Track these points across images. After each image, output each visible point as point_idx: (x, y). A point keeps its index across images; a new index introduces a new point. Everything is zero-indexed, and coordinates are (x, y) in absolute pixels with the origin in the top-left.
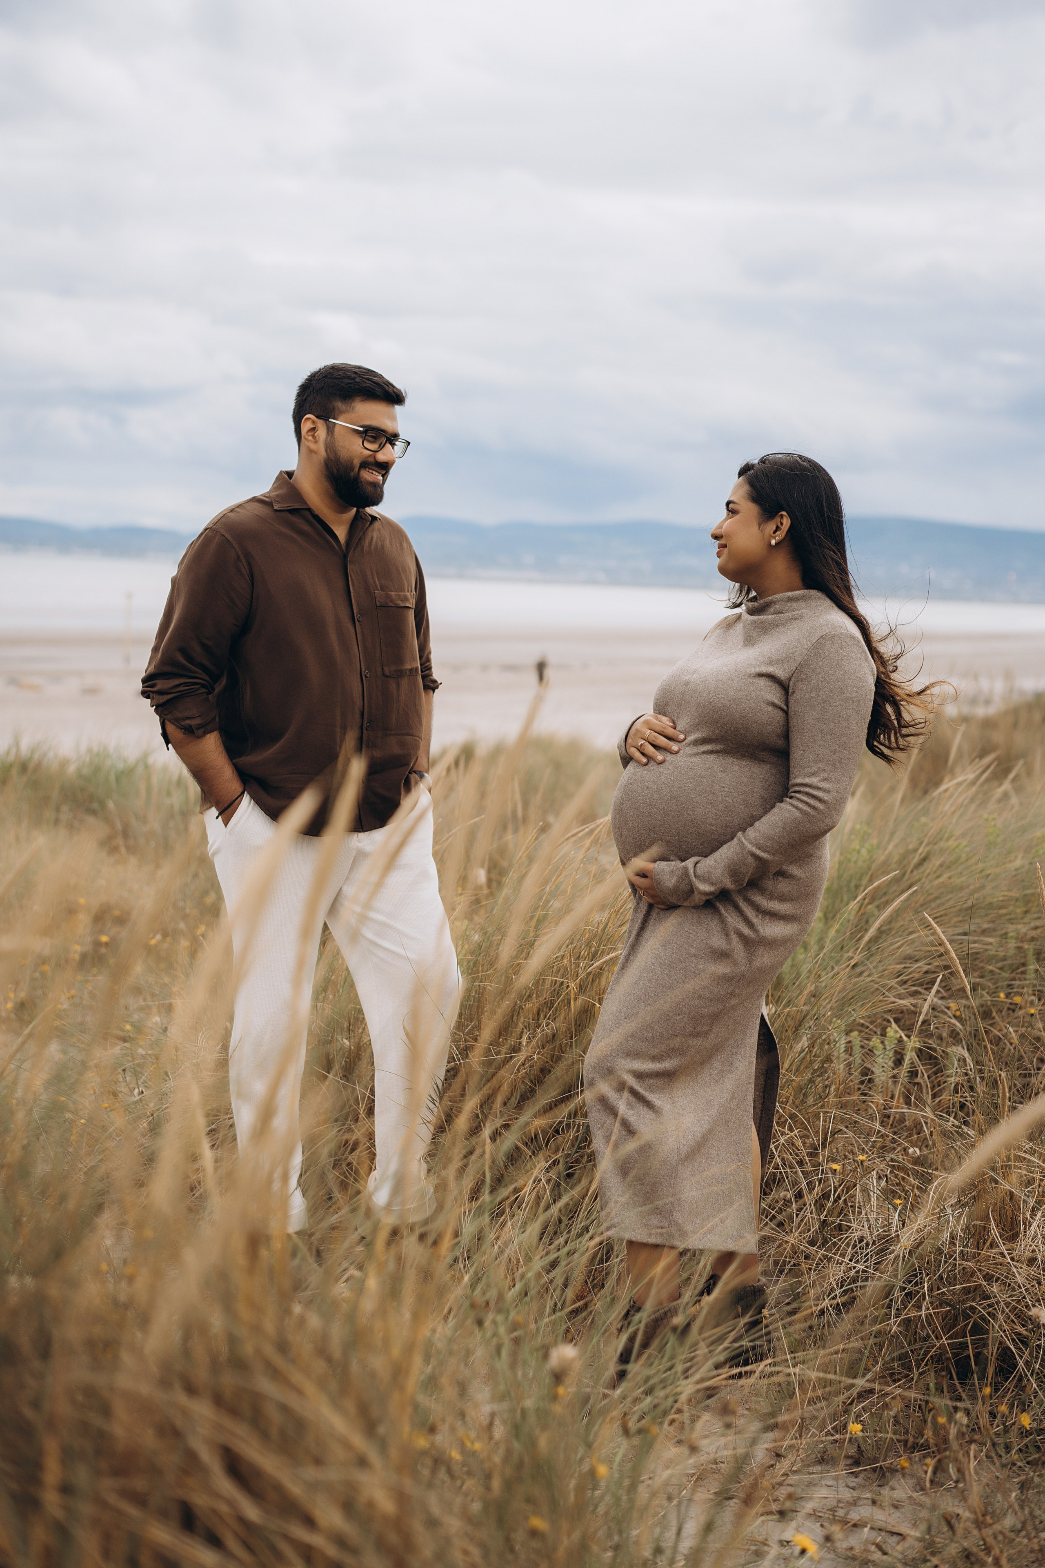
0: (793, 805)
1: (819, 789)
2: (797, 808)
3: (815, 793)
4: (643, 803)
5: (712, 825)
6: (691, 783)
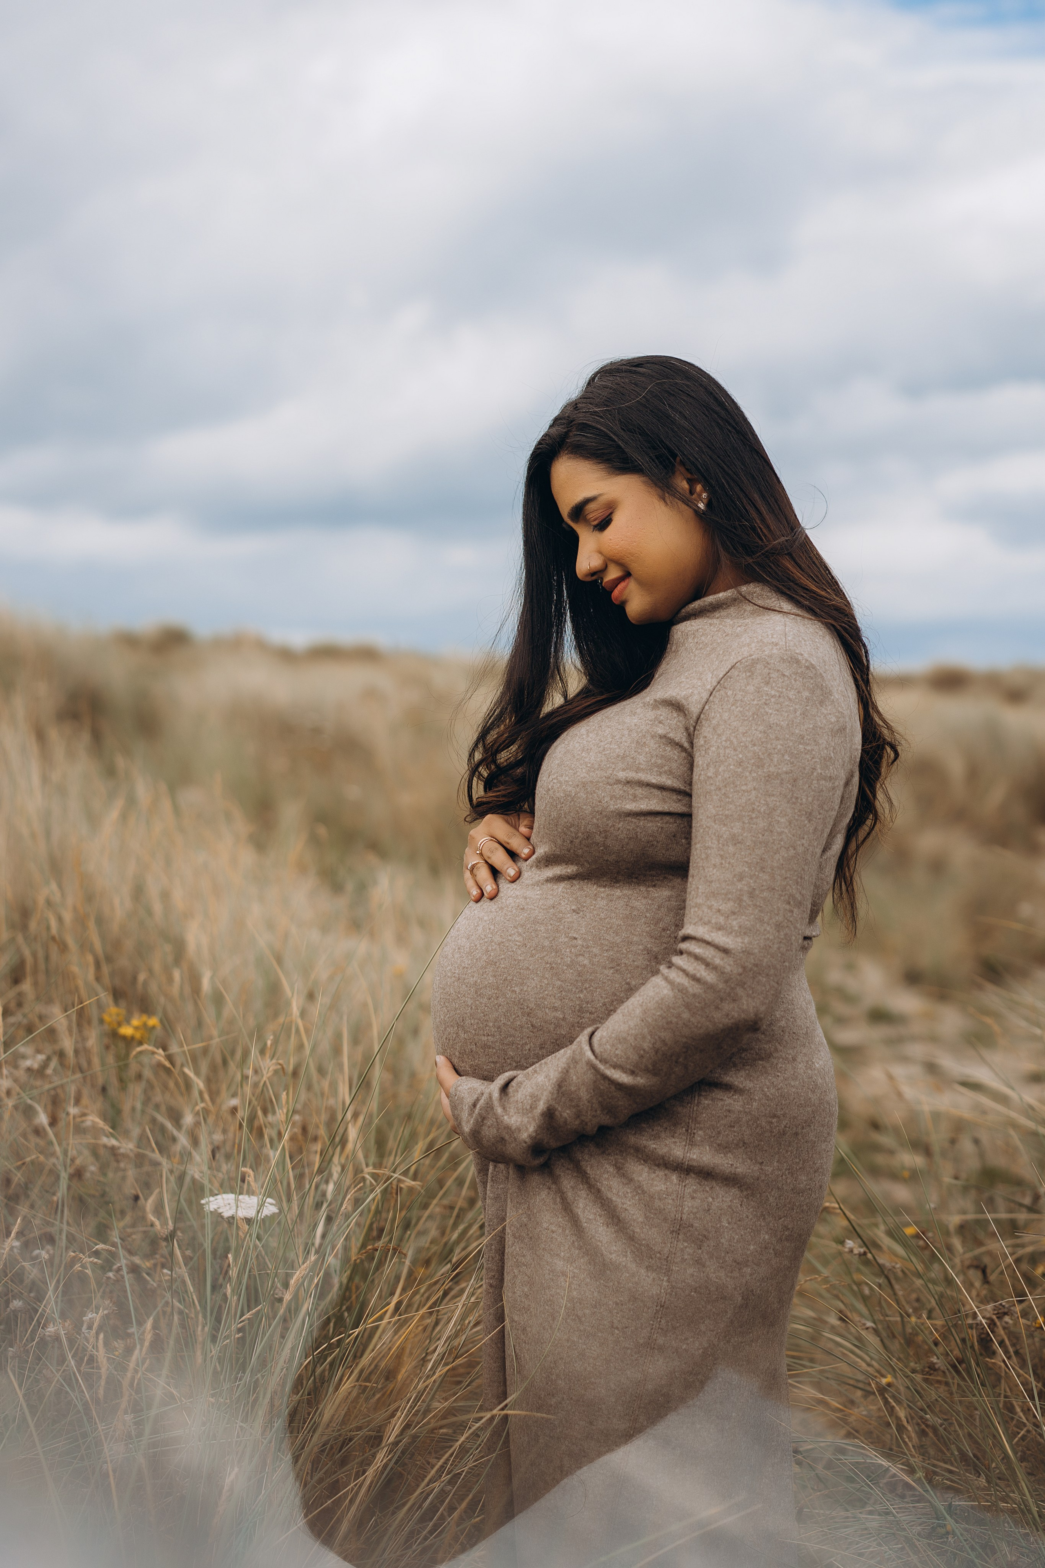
5: (555, 1009)
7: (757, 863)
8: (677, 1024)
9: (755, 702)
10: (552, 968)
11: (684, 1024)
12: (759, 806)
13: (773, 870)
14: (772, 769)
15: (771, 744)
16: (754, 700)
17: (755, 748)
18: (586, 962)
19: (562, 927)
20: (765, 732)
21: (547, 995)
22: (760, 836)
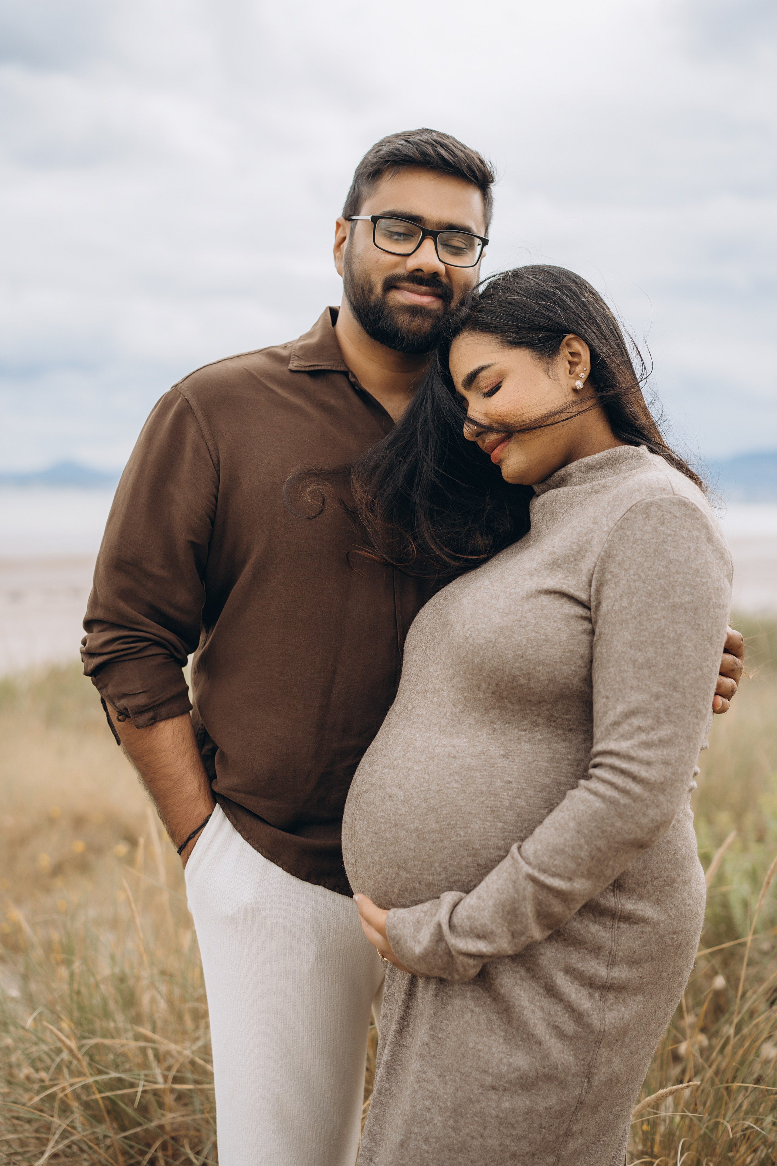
0: (589, 790)
1: (630, 758)
2: (596, 793)
3: (624, 765)
4: (385, 823)
6: (457, 782)
7: (671, 683)
8: (611, 832)
9: (655, 540)
10: (493, 811)
11: (617, 831)
12: (668, 633)
13: (684, 689)
14: (677, 600)
15: (674, 578)
16: (653, 539)
17: (661, 581)
18: (523, 803)
19: (496, 772)
20: (666, 567)
21: (491, 836)
22: (672, 659)
